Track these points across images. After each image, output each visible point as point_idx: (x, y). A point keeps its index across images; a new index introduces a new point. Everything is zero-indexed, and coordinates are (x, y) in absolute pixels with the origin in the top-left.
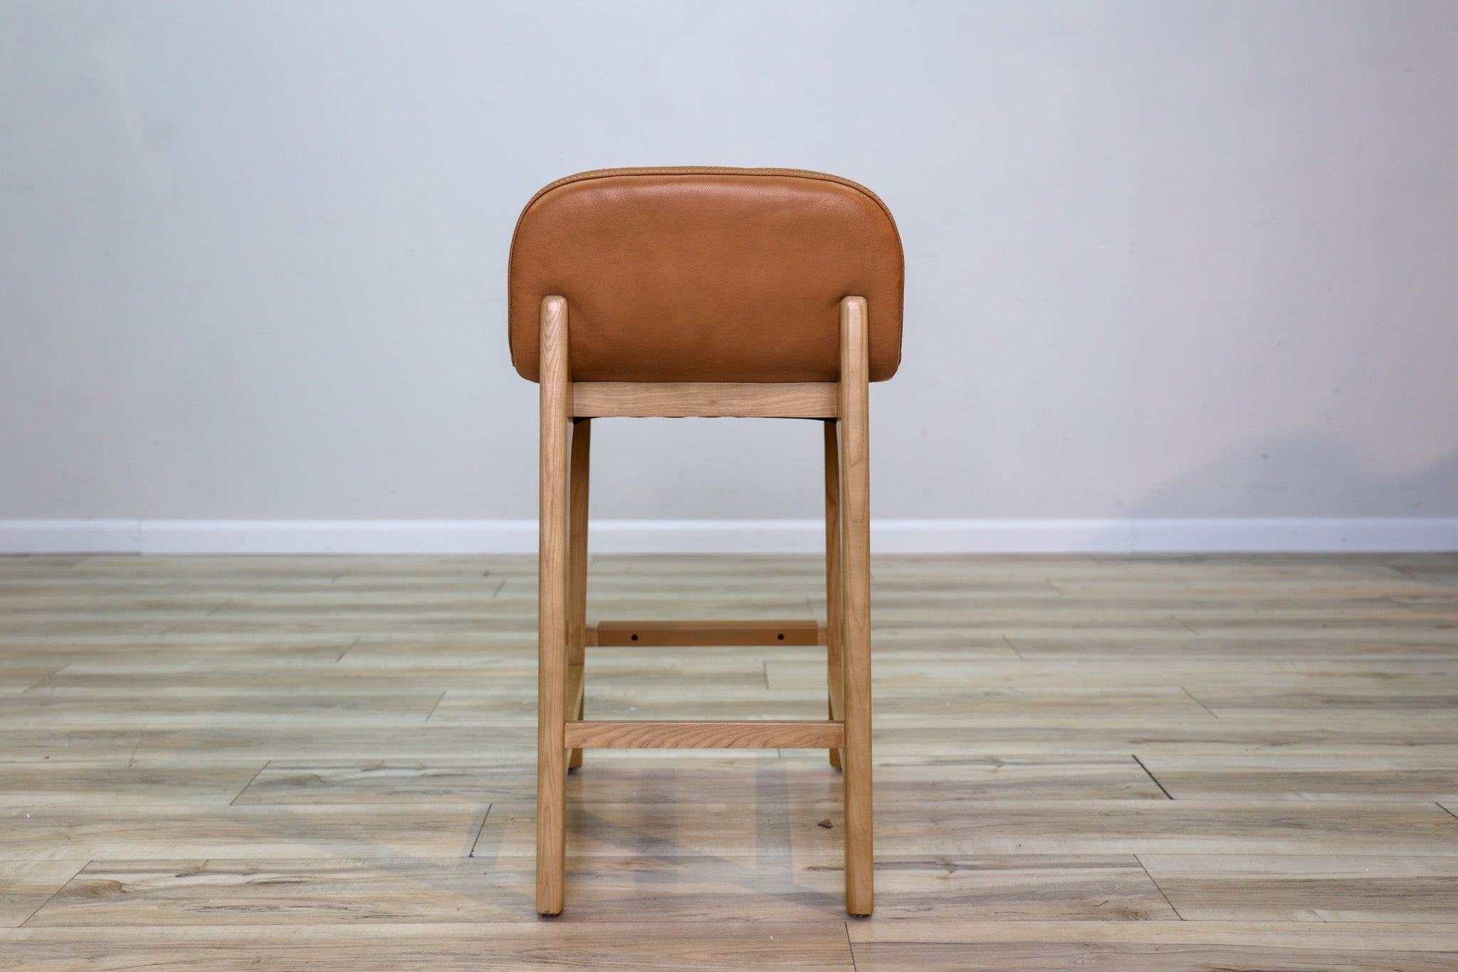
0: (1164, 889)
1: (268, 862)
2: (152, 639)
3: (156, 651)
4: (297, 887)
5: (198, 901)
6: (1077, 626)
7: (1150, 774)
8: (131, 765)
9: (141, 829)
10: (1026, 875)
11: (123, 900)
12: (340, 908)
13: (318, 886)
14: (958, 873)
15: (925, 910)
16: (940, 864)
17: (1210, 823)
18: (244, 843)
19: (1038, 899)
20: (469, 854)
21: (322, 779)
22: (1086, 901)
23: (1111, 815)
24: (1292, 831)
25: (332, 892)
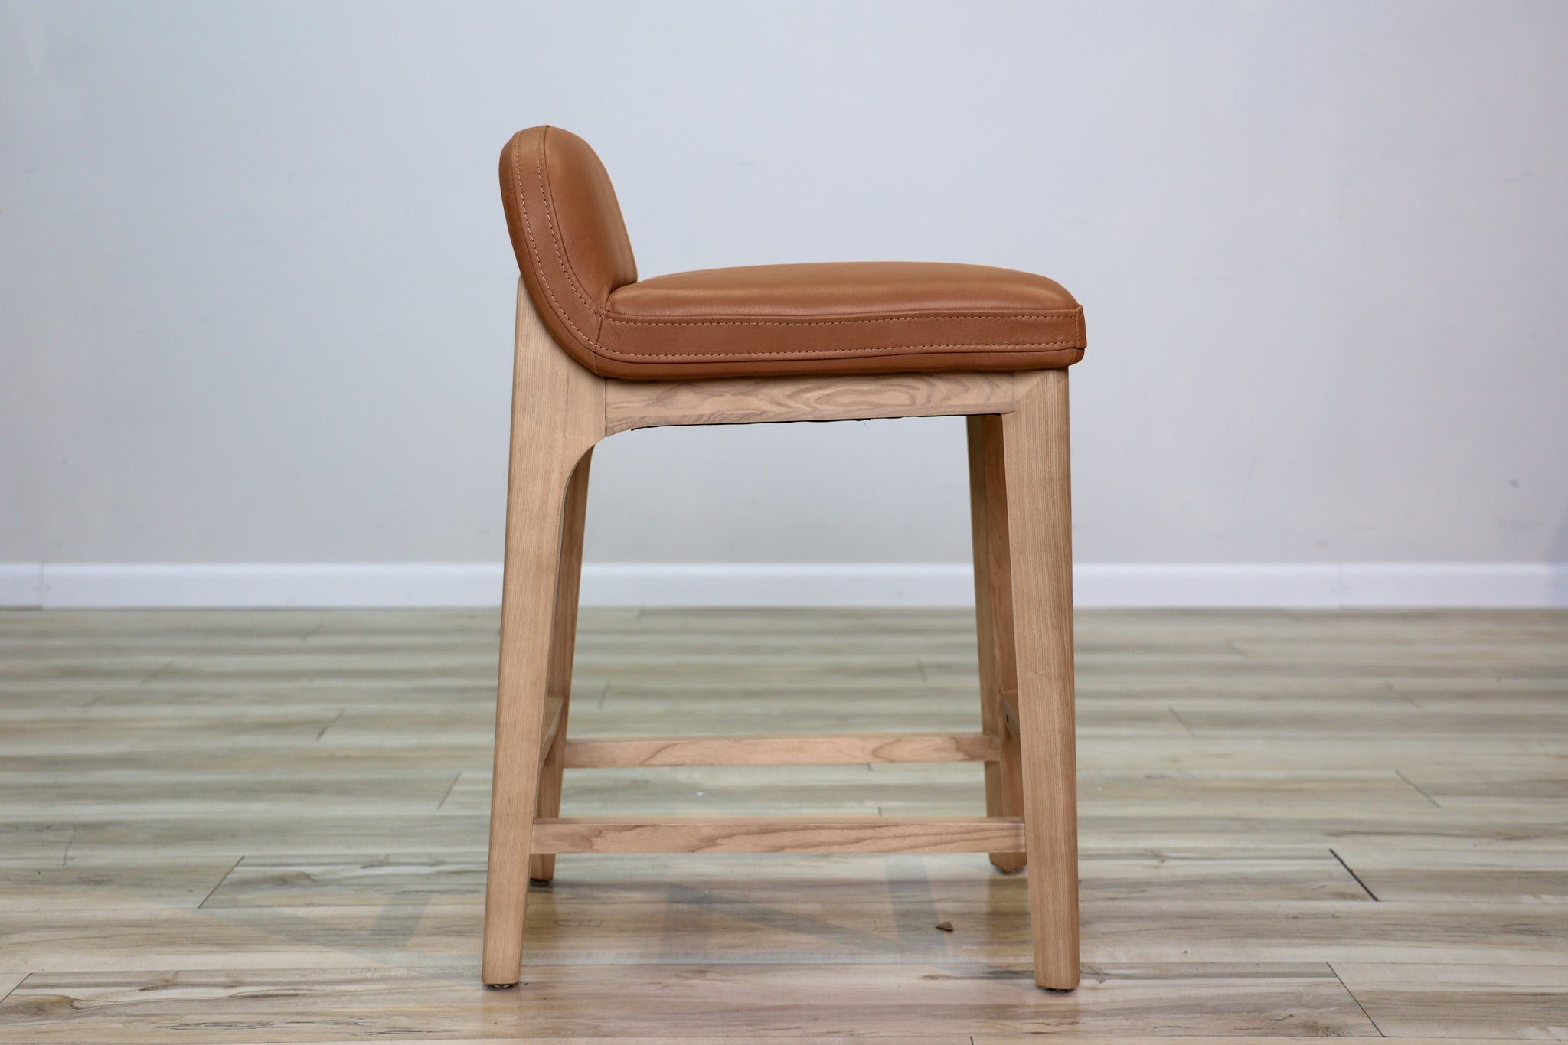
0: (1364, 1002)
1: (253, 973)
2: (73, 713)
3: (80, 727)
4: (291, 1000)
5: (171, 1017)
6: (1265, 697)
7: (1351, 871)
8: (64, 864)
9: (89, 938)
10: (1193, 986)
11: (77, 1017)
12: (348, 1024)
13: (319, 1000)
14: (1109, 983)
15: (1068, 1024)
17: (1423, 928)
18: (222, 952)
19: (1207, 1013)
21: (313, 877)
22: (1267, 1014)
24: (1527, 938)
25: (339, 1006)
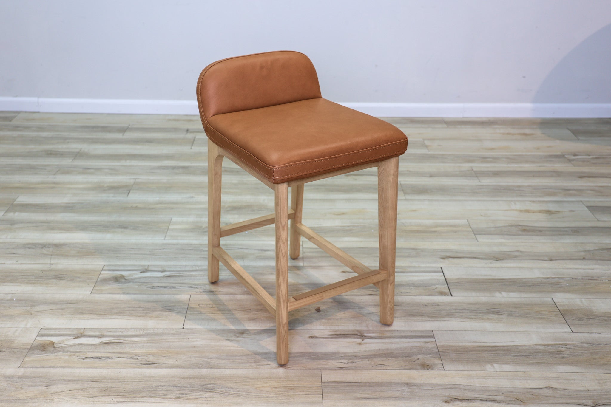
0: (440, 351)
1: (108, 330)
4: (118, 346)
5: (83, 353)
7: (445, 279)
8: (50, 267)
9: (58, 309)
10: (390, 343)
11: (55, 353)
13: (127, 345)
14: (366, 341)
15: (351, 363)
16: (359, 336)
17: (464, 311)
18: (97, 319)
20: (182, 327)
21: (126, 278)
22: (411, 358)
23: (427, 306)
24: (494, 316)
25: (132, 349)
